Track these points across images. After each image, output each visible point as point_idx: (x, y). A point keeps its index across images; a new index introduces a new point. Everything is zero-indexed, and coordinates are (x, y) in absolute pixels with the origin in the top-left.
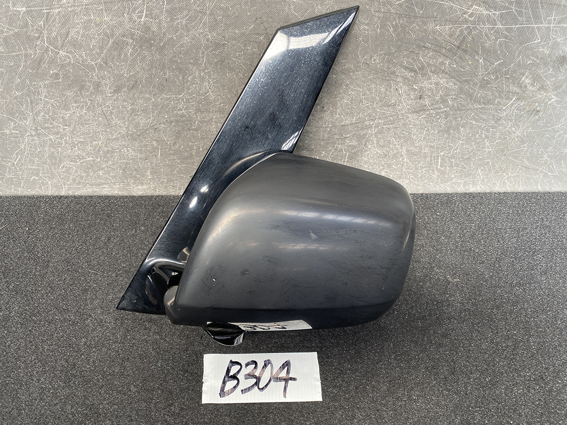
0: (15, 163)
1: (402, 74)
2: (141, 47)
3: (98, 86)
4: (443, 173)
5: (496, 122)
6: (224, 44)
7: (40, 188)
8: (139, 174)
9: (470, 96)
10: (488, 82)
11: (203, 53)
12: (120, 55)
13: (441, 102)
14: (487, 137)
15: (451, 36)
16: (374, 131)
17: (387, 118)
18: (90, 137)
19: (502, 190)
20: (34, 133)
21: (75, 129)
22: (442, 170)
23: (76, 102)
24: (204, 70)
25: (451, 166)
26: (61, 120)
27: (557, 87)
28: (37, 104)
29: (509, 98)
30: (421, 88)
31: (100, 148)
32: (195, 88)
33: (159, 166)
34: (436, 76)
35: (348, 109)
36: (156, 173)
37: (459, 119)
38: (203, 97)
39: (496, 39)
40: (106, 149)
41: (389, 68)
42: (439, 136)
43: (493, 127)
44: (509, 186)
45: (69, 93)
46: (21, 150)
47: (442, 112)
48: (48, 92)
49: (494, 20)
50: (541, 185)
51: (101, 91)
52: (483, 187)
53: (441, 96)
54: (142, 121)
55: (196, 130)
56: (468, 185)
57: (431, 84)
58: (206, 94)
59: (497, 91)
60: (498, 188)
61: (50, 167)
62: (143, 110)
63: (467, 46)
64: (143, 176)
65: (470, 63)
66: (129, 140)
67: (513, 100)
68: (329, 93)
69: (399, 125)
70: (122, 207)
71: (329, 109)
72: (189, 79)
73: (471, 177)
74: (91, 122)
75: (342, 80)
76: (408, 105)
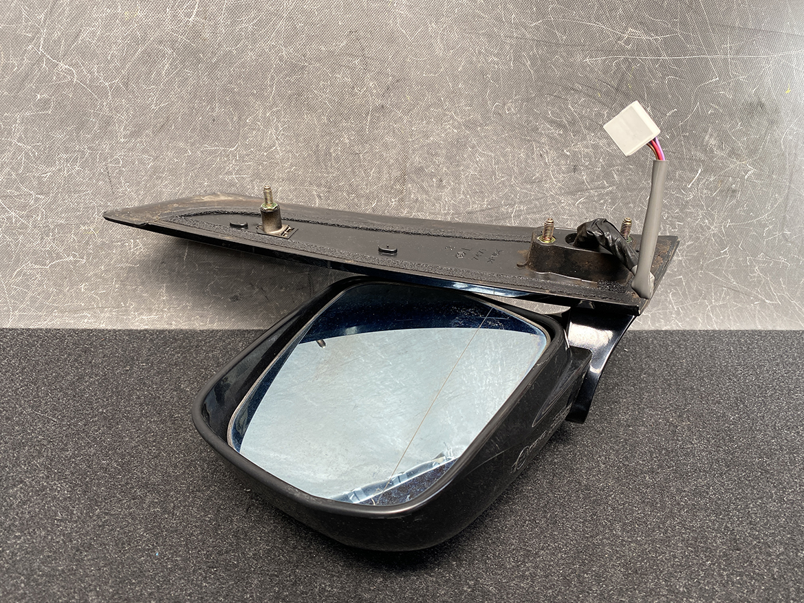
1: (547, 132)
2: (183, 62)
3: (108, 124)
5: (681, 210)
6: (303, 67)
8: (147, 292)
9: (642, 166)
11: (273, 78)
12: (149, 73)
13: (604, 177)
15: (605, 72)
17: (530, 202)
18: (77, 217)
19: (709, 328)
21: (55, 200)
23: (66, 151)
24: (271, 107)
26: (35, 183)
27: (752, 152)
29: (693, 171)
30: (575, 154)
31: (90, 238)
32: (256, 136)
33: (183, 277)
34: (593, 135)
35: (476, 185)
36: (176, 290)
37: (631, 205)
38: (265, 154)
39: (664, 77)
40: (99, 241)
41: (528, 122)
43: (679, 219)
44: (716, 323)
45: (59, 136)
47: (607, 194)
48: (26, 131)
49: (657, 48)
50: (760, 322)
51: (111, 132)
52: (679, 324)
53: (602, 166)
56: (659, 321)
57: (587, 148)
58: (271, 148)
59: (676, 158)
60: (700, 326)
62: (170, 171)
63: (628, 87)
64: (153, 296)
67: (699, 172)
68: (449, 158)
69: (548, 214)
70: (110, 341)
71: (449, 183)
72: (248, 121)
73: (660, 307)
74: (84, 188)
75: (466, 137)
76: (559, 181)
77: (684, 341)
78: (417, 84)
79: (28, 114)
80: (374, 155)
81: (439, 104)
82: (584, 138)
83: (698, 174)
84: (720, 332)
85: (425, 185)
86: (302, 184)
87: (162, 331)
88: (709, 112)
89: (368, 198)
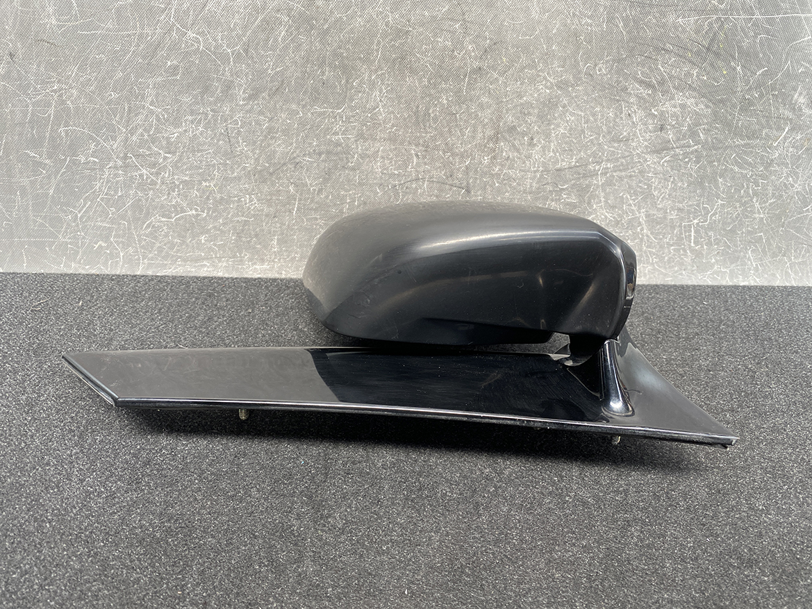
0: (79, 215)
1: (636, 92)
2: (298, 29)
3: (229, 87)
4: (698, 254)
5: (766, 168)
6: (407, 32)
7: (105, 264)
8: (260, 244)
9: (728, 125)
10: (751, 103)
11: (379, 43)
12: (267, 40)
13: (690, 136)
14: (755, 194)
15: (697, 32)
16: (601, 180)
17: (617, 160)
18: (200, 174)
19: (788, 284)
20: (120, 163)
21: (180, 159)
22: (696, 250)
23: (192, 113)
24: (376, 71)
25: (709, 244)
26: (164, 143)
28: (136, 115)
29: (780, 129)
30: (662, 114)
31: (210, 193)
32: (362, 98)
33: (292, 230)
34: (681, 94)
35: (566, 143)
36: (286, 242)
37: (716, 163)
38: (369, 115)
39: (756, 35)
40: (218, 196)
41: (618, 82)
42: (690, 192)
43: (763, 177)
45: (186, 99)
46: (94, 192)
47: (692, 153)
48: (157, 95)
49: (751, 7)
51: (231, 95)
52: (758, 280)
53: (689, 124)
54: (280, 148)
55: (353, 169)
56: (737, 277)
57: (675, 107)
58: (375, 109)
59: (764, 116)
60: (778, 282)
61: (129, 224)
62: (283, 131)
63: (719, 46)
64: (265, 247)
65: (725, 72)
66: (256, 182)
67: (786, 130)
68: (541, 117)
69: (634, 172)
70: (230, 287)
71: (540, 142)
72: (354, 84)
73: (739, 263)
74: (206, 147)
75: (558, 97)
76: (646, 140)
77: (763, 295)
78: (512, 47)
79: (160, 79)
80: (470, 115)
81: (533, 66)
82: (672, 98)
83: (785, 133)
84: (798, 288)
85: (517, 143)
86: (401, 143)
87: (275, 280)
88: (800, 71)
89: (462, 156)
